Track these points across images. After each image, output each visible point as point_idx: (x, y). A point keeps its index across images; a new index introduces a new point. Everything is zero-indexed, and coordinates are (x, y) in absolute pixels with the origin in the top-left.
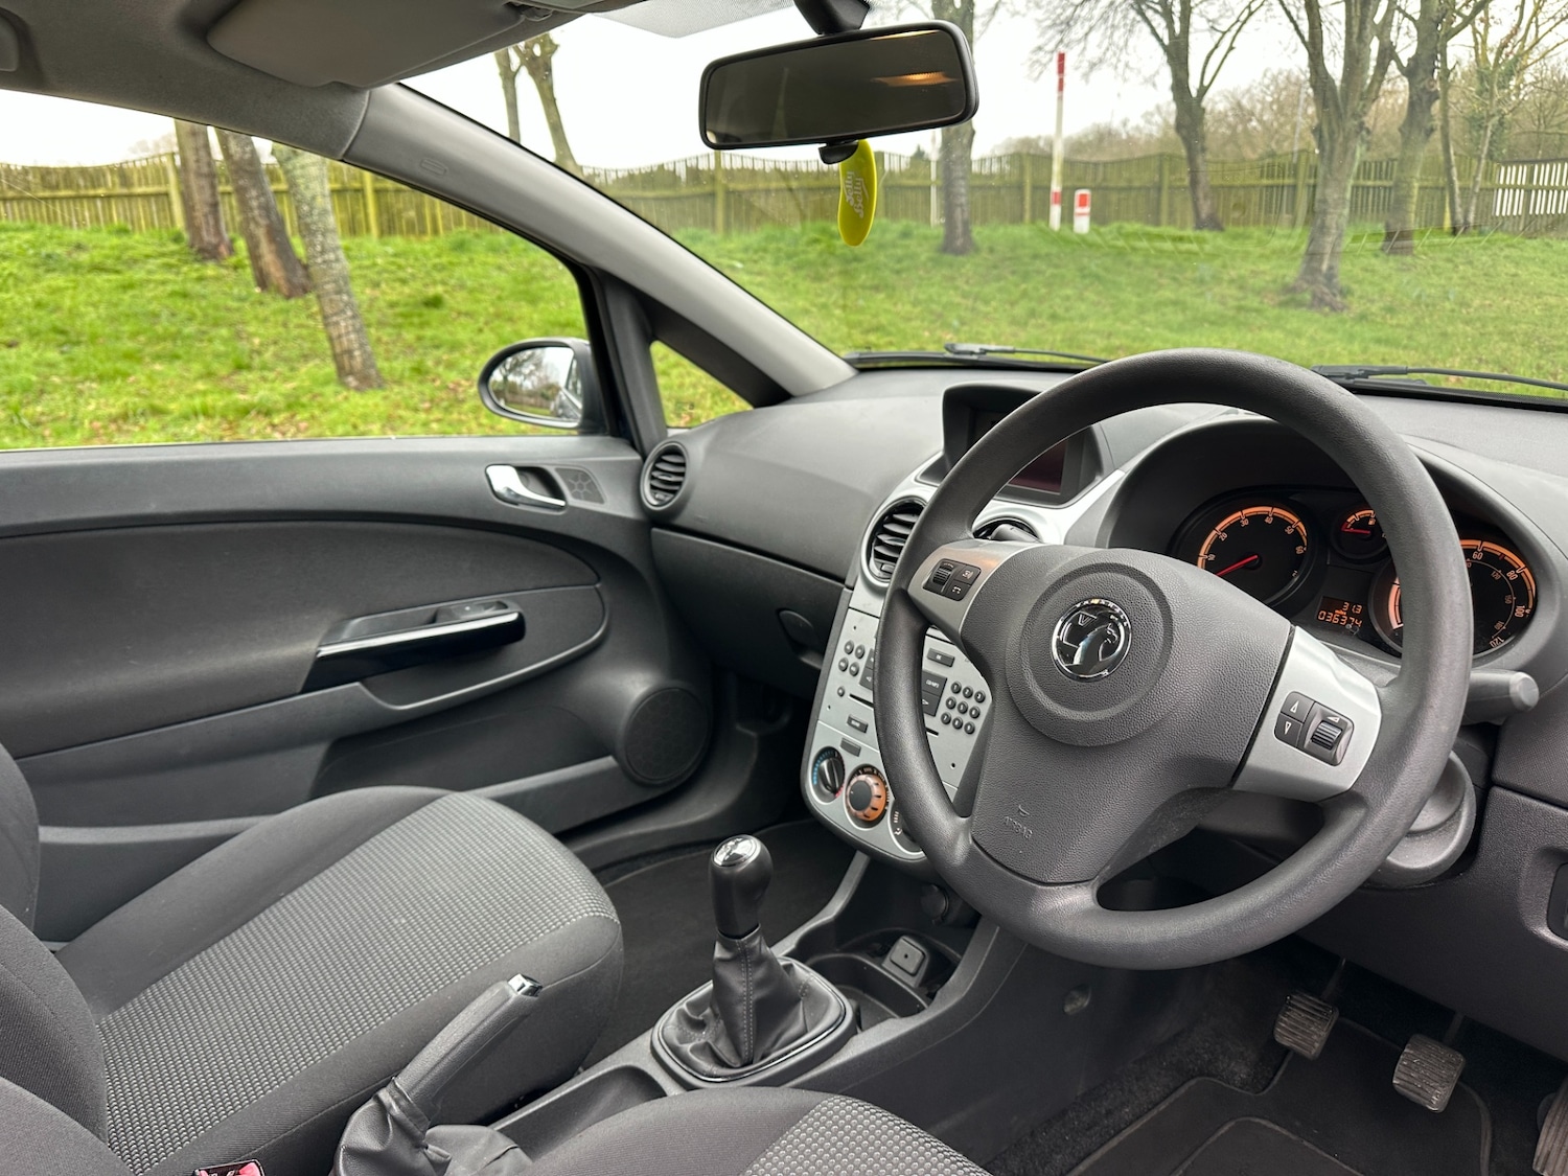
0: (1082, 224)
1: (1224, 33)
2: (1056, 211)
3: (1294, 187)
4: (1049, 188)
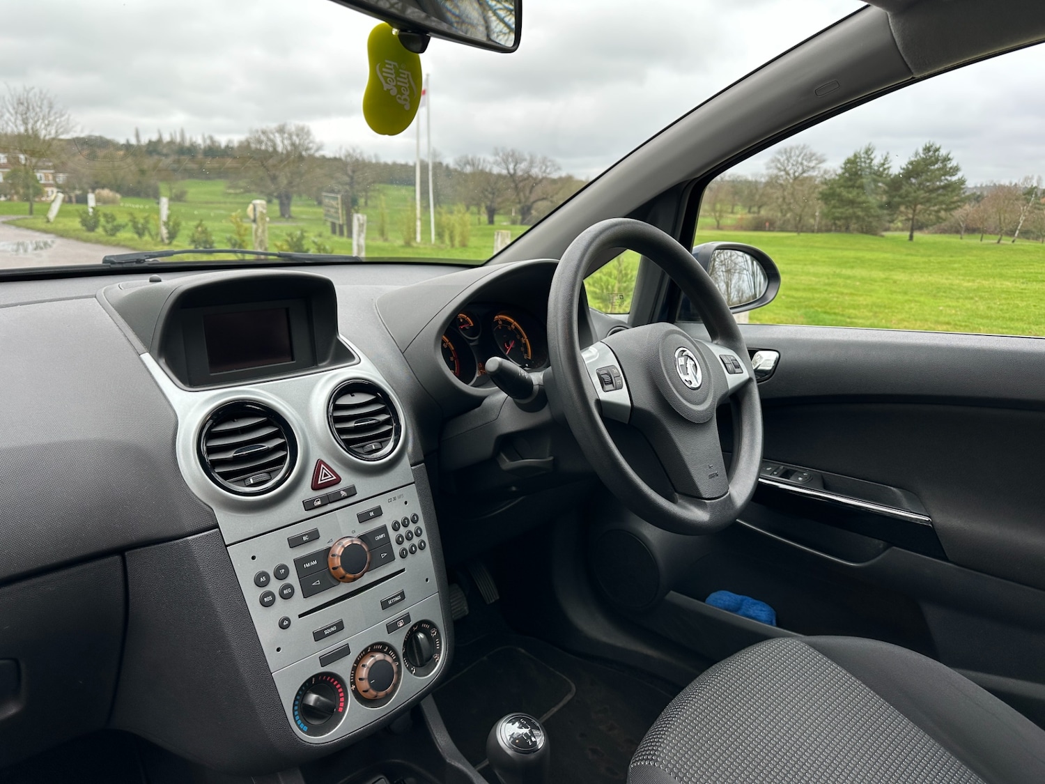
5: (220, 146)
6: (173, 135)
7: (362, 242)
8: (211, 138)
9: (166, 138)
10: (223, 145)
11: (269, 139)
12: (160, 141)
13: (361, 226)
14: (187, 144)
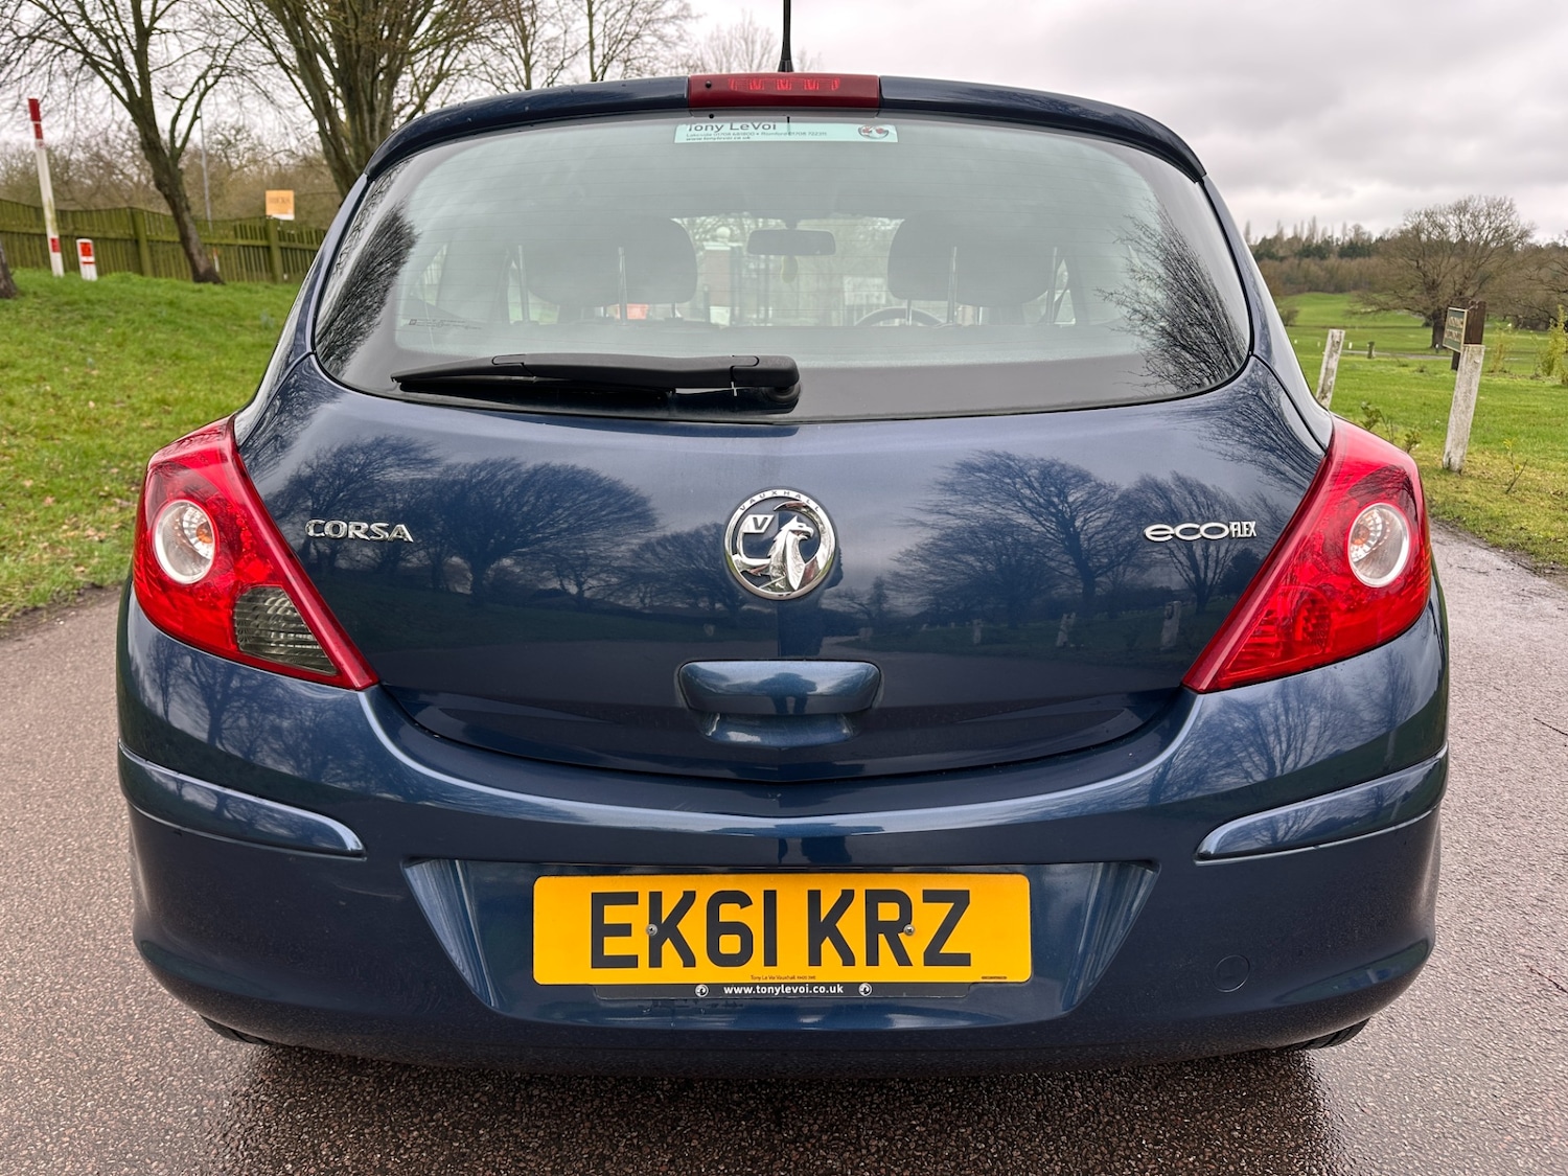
0: (89, 272)
1: (183, 101)
2: (56, 259)
3: (268, 248)
4: (46, 235)
5: (1369, 239)
6: (1299, 230)
7: (1334, 365)
8: (1357, 229)
9: (1288, 234)
10: (1375, 236)
11: (1435, 224)
12: (1278, 239)
13: (1336, 344)
14: (1318, 239)
